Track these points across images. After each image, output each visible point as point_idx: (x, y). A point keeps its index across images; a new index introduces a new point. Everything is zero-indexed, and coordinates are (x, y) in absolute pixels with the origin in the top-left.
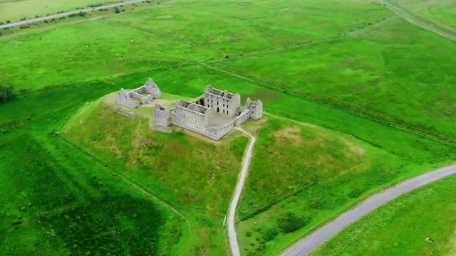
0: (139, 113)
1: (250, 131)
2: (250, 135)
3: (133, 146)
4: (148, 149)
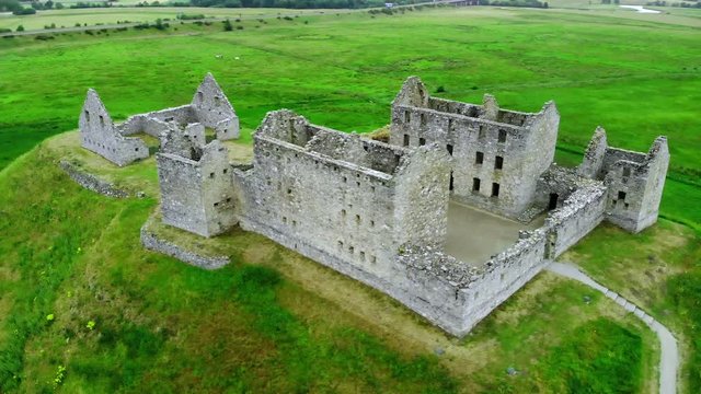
1: (635, 293)
2: (640, 314)
3: (50, 317)
4: (101, 341)
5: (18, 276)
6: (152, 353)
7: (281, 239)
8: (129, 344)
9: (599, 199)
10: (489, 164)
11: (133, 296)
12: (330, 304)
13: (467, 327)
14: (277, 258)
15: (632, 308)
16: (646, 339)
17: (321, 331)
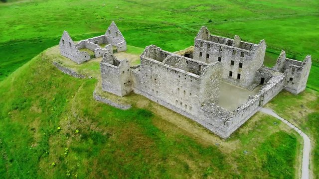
0: (85, 71)
1: (295, 121)
2: (296, 129)
3: (59, 128)
4: (82, 138)
5: (40, 111)
6: (103, 143)
7: (152, 98)
8: (94, 139)
9: (282, 81)
10: (236, 66)
11: (93, 120)
12: (173, 125)
13: (228, 135)
14: (150, 106)
15: (293, 127)
16: (298, 139)
17: (170, 135)
